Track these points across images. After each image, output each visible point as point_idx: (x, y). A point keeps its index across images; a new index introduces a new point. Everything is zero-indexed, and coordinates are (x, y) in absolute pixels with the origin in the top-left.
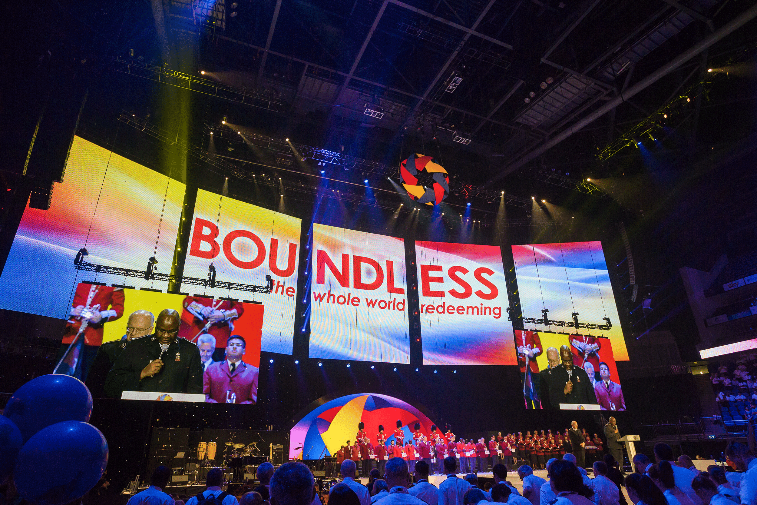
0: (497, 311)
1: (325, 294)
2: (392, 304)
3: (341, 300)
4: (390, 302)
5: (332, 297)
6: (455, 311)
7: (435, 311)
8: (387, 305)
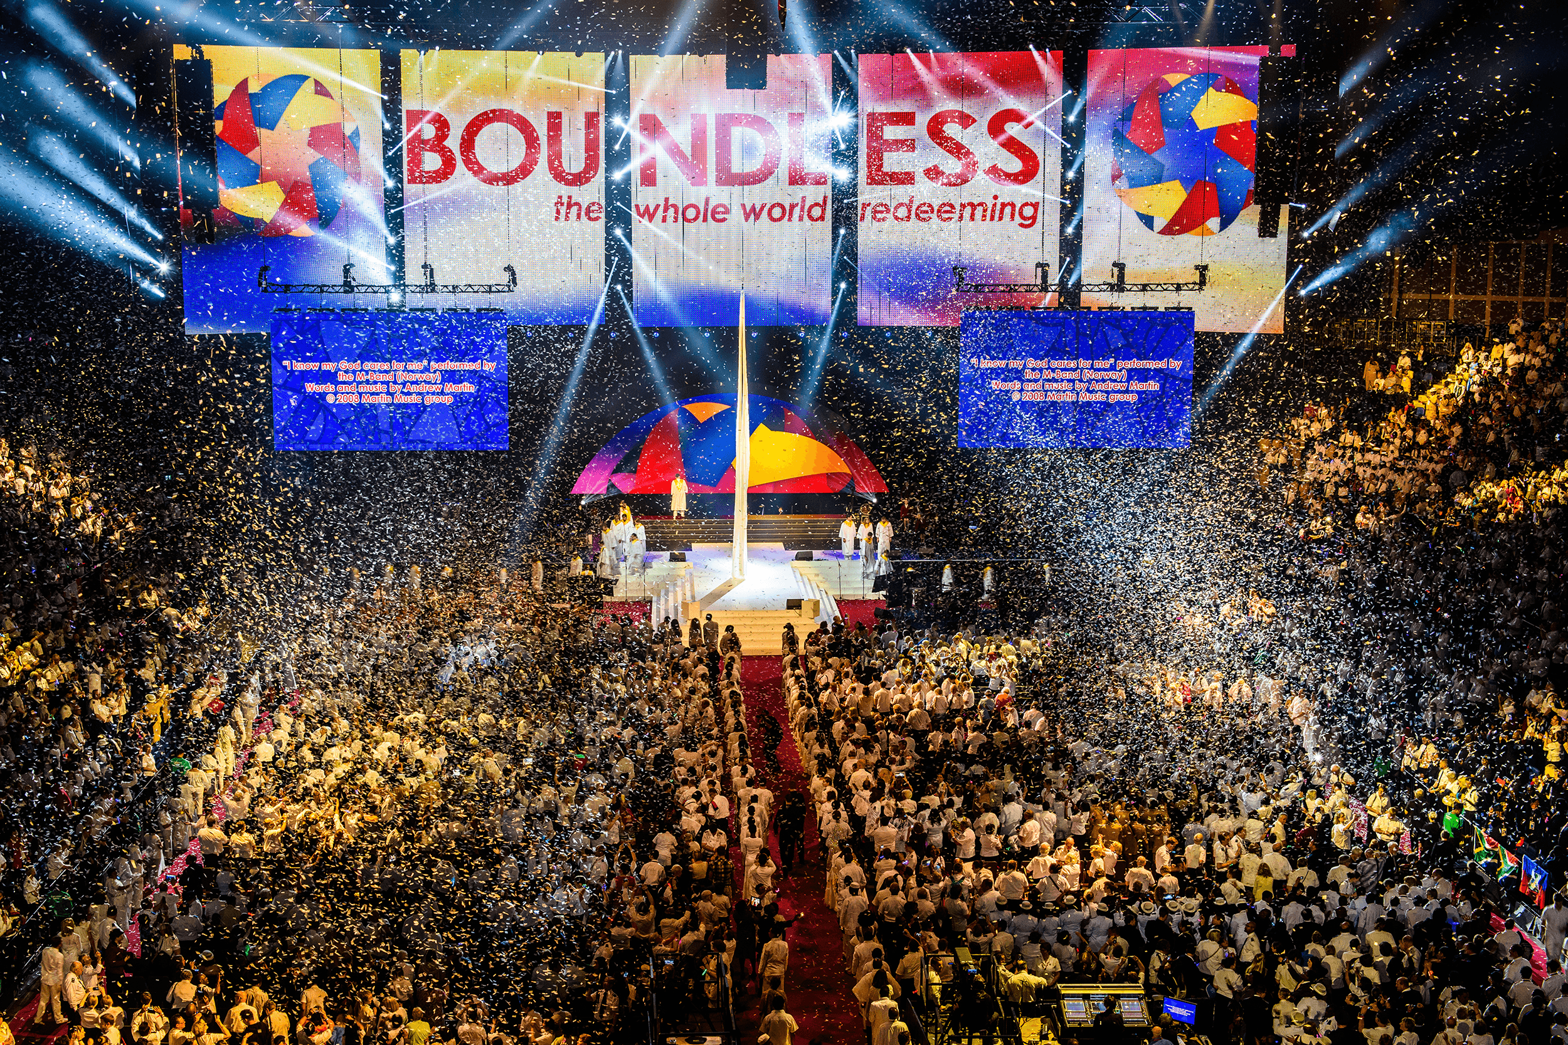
0: (1028, 211)
1: (658, 206)
2: (797, 210)
3: (691, 213)
4: (792, 207)
5: (671, 211)
6: (934, 216)
7: (890, 216)
8: (787, 212)
